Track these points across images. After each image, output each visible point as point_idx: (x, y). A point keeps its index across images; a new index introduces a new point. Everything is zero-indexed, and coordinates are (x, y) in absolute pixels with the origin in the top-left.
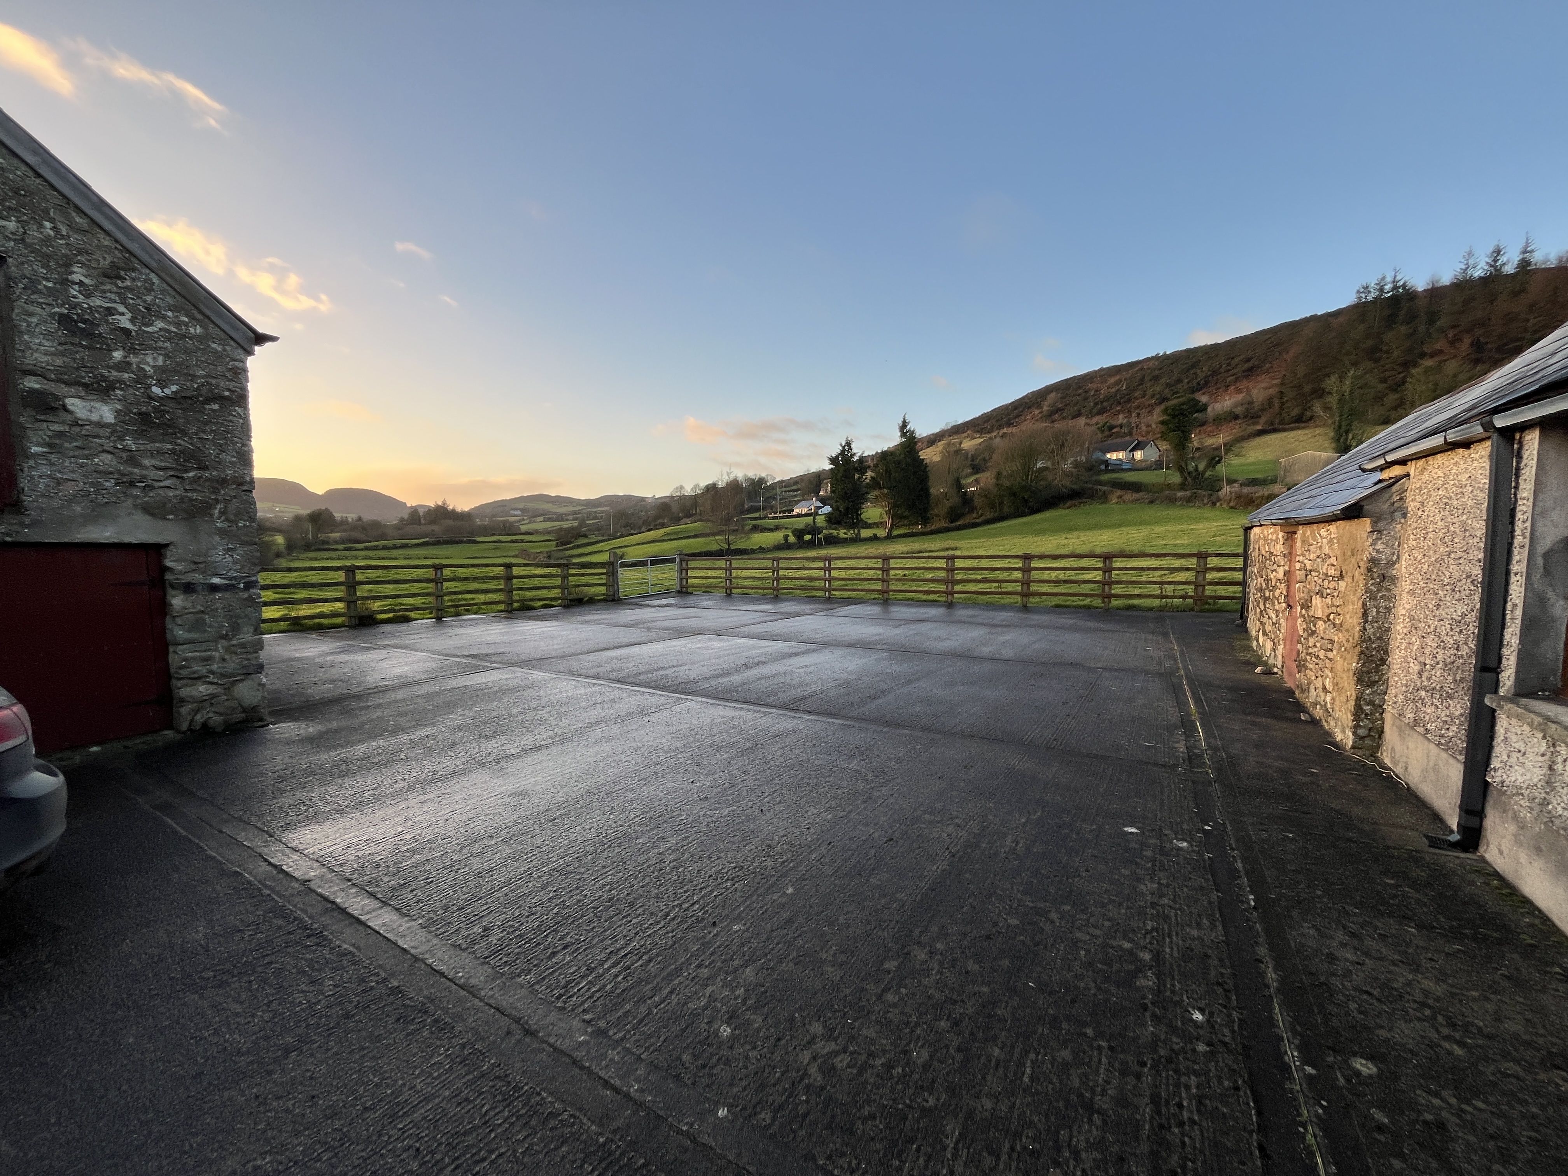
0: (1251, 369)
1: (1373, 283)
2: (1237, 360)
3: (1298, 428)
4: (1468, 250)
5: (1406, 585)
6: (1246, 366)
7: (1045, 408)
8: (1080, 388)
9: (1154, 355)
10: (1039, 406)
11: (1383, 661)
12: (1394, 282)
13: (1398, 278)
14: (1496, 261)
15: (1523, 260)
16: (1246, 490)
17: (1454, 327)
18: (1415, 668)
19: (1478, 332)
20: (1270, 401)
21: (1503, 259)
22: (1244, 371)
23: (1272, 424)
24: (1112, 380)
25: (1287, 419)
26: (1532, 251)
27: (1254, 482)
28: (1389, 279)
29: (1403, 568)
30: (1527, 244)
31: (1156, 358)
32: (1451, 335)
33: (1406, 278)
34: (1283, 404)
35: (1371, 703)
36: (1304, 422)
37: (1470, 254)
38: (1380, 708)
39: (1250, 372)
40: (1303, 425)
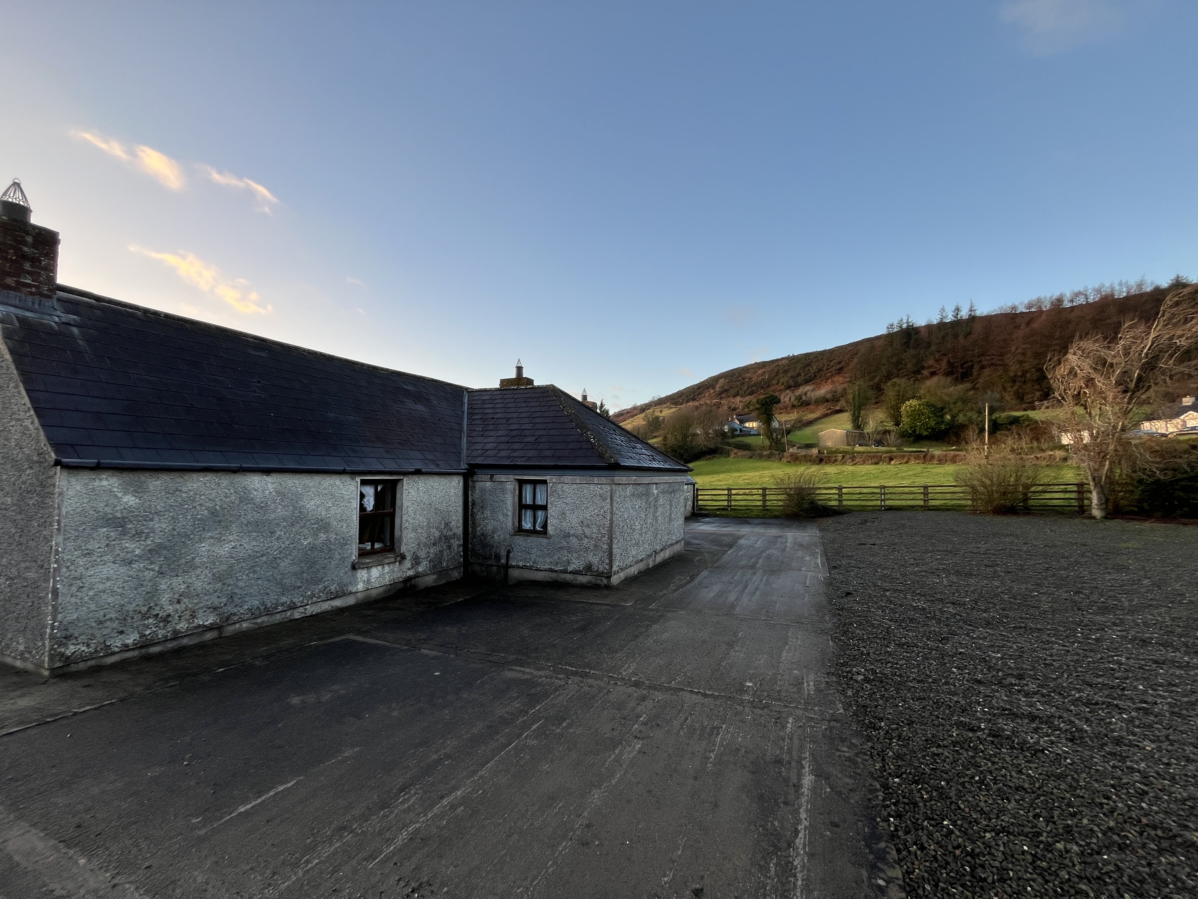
0: (841, 369)
1: (896, 323)
4: (941, 307)
6: (838, 367)
7: (717, 389)
8: (740, 376)
9: (786, 356)
10: (714, 388)
12: (907, 323)
13: (910, 320)
14: (958, 315)
15: (971, 314)
17: (939, 352)
19: (950, 355)
20: (845, 392)
21: (961, 314)
22: (836, 370)
24: (760, 372)
26: (974, 310)
28: (905, 321)
30: (972, 307)
31: (787, 358)
32: (937, 356)
33: (914, 321)
37: (943, 310)
39: (840, 371)
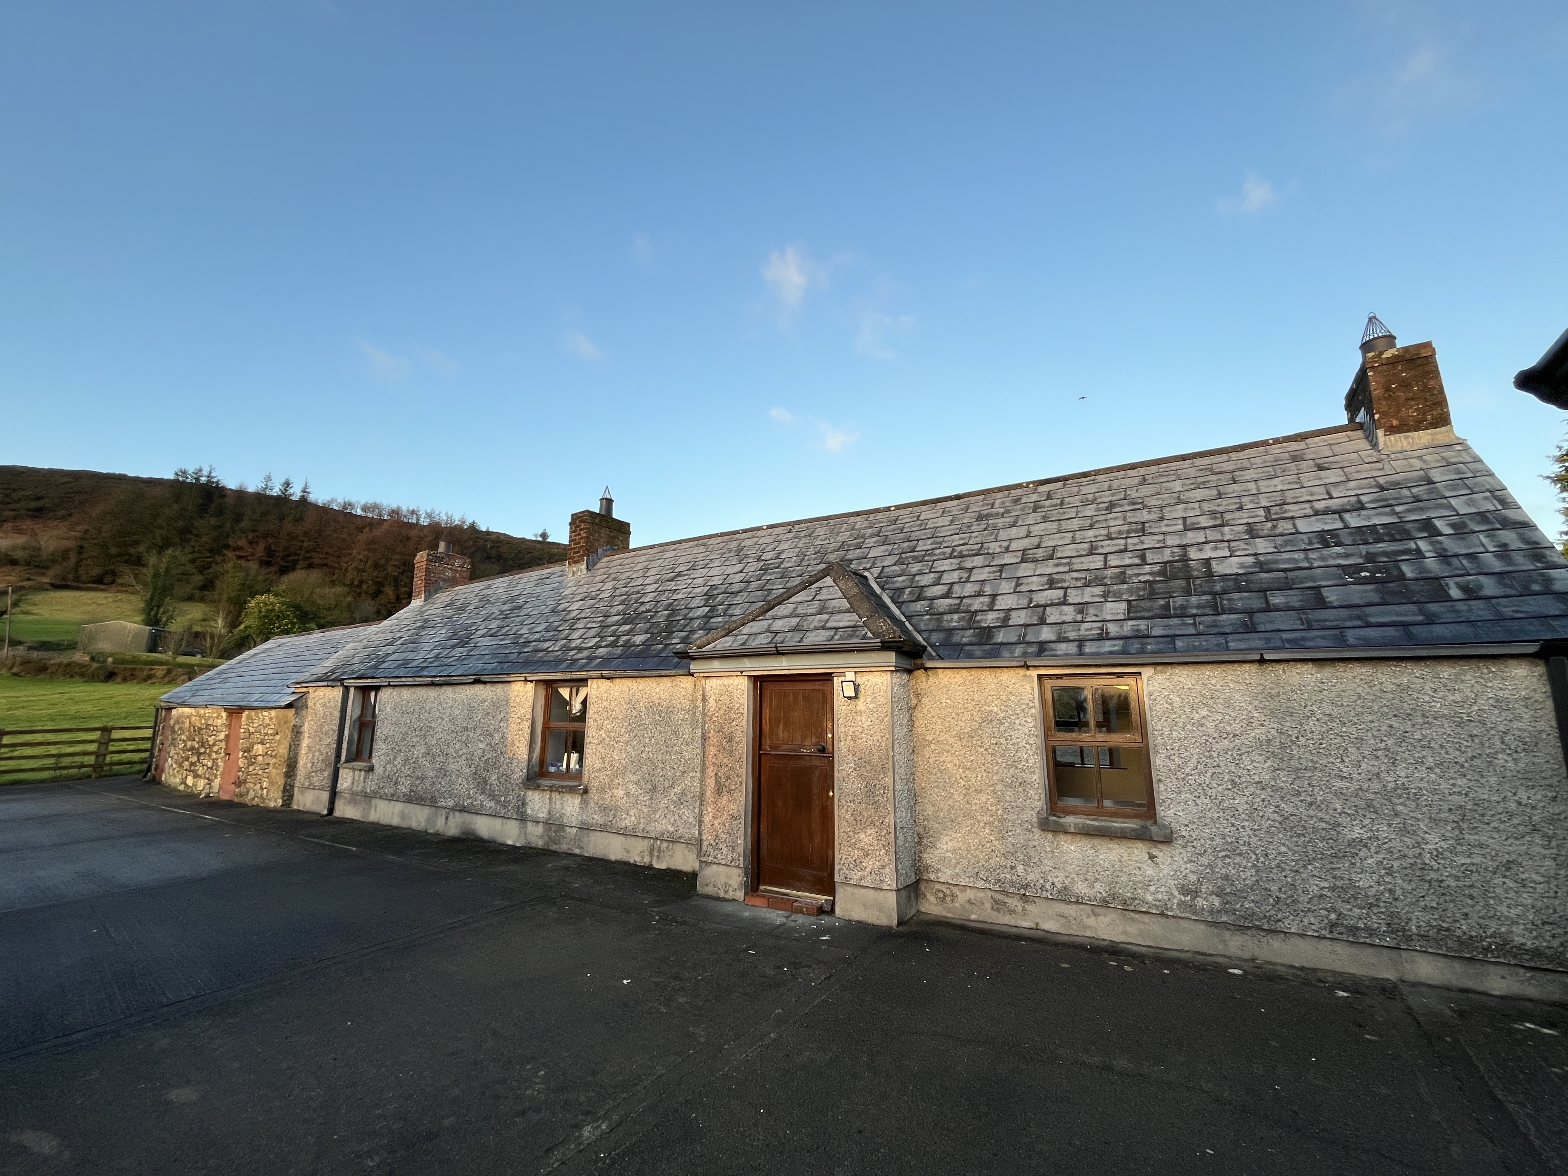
0: (39, 510)
1: (191, 470)
2: (20, 494)
3: (96, 590)
4: (266, 474)
5: (306, 735)
6: (33, 504)
11: (295, 767)
12: (208, 477)
13: (213, 474)
14: (286, 491)
15: (303, 496)
16: (35, 655)
17: (253, 531)
18: (309, 765)
19: (270, 540)
20: (64, 555)
21: (291, 491)
22: (28, 510)
23: (63, 579)
25: (83, 578)
26: (309, 493)
27: (44, 646)
28: (205, 473)
29: (306, 727)
30: (306, 488)
32: (250, 536)
33: (219, 478)
34: (81, 560)
35: (290, 785)
36: (104, 584)
38: (292, 786)
39: (38, 513)
40: (102, 587)
